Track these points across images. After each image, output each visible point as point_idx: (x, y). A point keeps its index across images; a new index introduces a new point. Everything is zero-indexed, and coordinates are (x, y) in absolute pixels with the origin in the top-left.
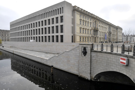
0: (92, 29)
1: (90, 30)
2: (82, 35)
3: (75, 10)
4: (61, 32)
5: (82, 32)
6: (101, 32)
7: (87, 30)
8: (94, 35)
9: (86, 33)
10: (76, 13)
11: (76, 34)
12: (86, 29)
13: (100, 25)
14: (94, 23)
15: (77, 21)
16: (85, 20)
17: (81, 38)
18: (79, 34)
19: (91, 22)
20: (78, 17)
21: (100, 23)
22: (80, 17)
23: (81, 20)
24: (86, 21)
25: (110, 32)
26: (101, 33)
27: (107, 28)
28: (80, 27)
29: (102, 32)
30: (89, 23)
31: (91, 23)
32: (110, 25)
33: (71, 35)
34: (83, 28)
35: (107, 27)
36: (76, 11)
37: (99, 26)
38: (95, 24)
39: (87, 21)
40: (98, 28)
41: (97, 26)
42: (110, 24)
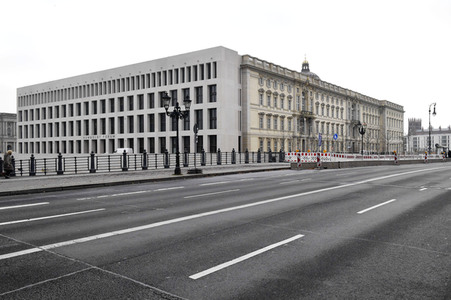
0: (294, 115)
1: (290, 118)
2: (264, 133)
3: (247, 66)
4: (211, 128)
5: (265, 127)
6: (323, 123)
7: (279, 119)
8: (301, 133)
9: (276, 127)
10: (248, 75)
11: (249, 131)
12: (276, 116)
13: (321, 102)
14: (302, 97)
15: (253, 96)
16: (273, 91)
17: (261, 142)
18: (257, 132)
19: (292, 94)
20: (253, 83)
21: (320, 97)
22: (261, 83)
23: (261, 91)
24: (276, 94)
25: (353, 121)
26: (323, 126)
27: (342, 109)
28: (260, 111)
29: (328, 124)
30: (286, 98)
31: (290, 97)
32: (355, 100)
33: (237, 133)
34: (269, 115)
35: (344, 107)
36: (248, 71)
37: (317, 104)
38: (304, 99)
39: (280, 92)
40: (311, 113)
41: (310, 107)
42: (353, 95)
